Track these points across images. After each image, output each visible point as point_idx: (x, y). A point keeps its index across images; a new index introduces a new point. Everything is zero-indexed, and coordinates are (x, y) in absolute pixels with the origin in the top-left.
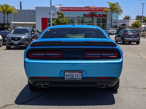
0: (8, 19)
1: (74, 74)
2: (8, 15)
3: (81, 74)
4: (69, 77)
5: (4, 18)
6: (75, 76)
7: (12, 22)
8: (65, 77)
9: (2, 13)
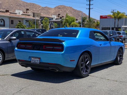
0: (118, 24)
1: (36, 59)
2: (118, 20)
3: (39, 60)
4: (33, 62)
5: (115, 23)
6: (36, 61)
7: (122, 26)
8: (32, 61)
9: (114, 19)
